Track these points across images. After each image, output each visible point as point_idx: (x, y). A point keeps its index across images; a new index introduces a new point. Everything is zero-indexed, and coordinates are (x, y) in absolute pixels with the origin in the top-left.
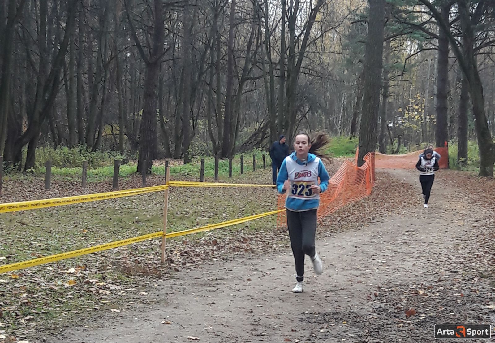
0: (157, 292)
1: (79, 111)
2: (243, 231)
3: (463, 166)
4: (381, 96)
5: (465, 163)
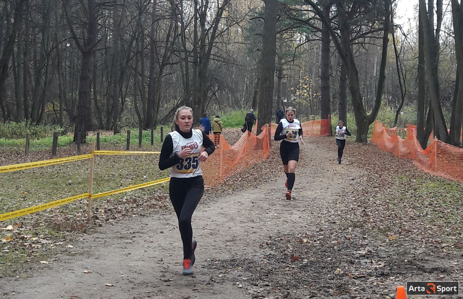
0: (82, 245)
2: (159, 191)
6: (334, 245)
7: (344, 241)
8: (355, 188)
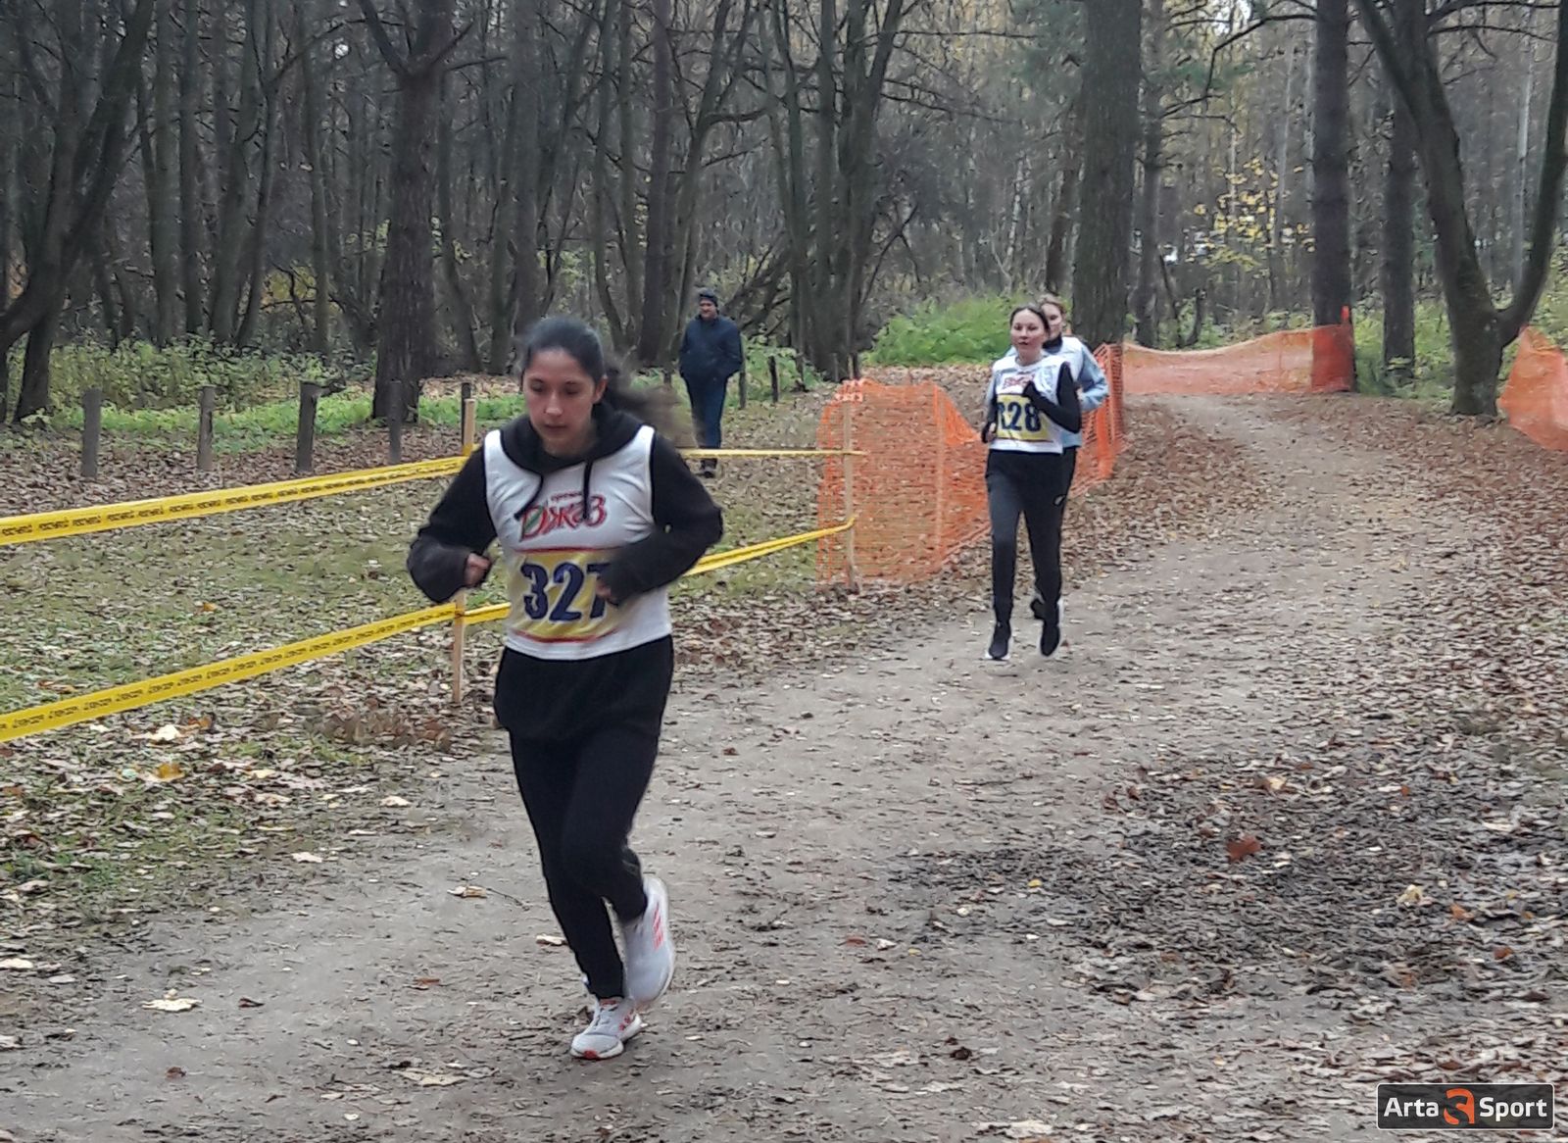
0: (439, 798)
1: (187, 228)
2: (708, 598)
3: (1401, 383)
4: (1138, 168)
5: (1406, 374)
6: (1390, 799)
7: (1425, 784)
8: (1458, 586)
